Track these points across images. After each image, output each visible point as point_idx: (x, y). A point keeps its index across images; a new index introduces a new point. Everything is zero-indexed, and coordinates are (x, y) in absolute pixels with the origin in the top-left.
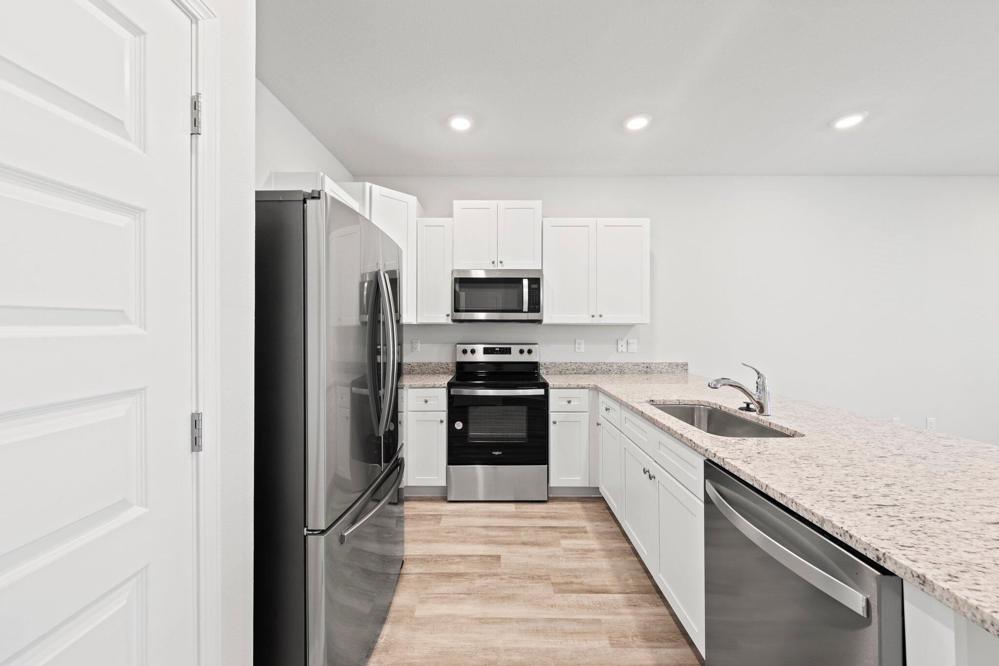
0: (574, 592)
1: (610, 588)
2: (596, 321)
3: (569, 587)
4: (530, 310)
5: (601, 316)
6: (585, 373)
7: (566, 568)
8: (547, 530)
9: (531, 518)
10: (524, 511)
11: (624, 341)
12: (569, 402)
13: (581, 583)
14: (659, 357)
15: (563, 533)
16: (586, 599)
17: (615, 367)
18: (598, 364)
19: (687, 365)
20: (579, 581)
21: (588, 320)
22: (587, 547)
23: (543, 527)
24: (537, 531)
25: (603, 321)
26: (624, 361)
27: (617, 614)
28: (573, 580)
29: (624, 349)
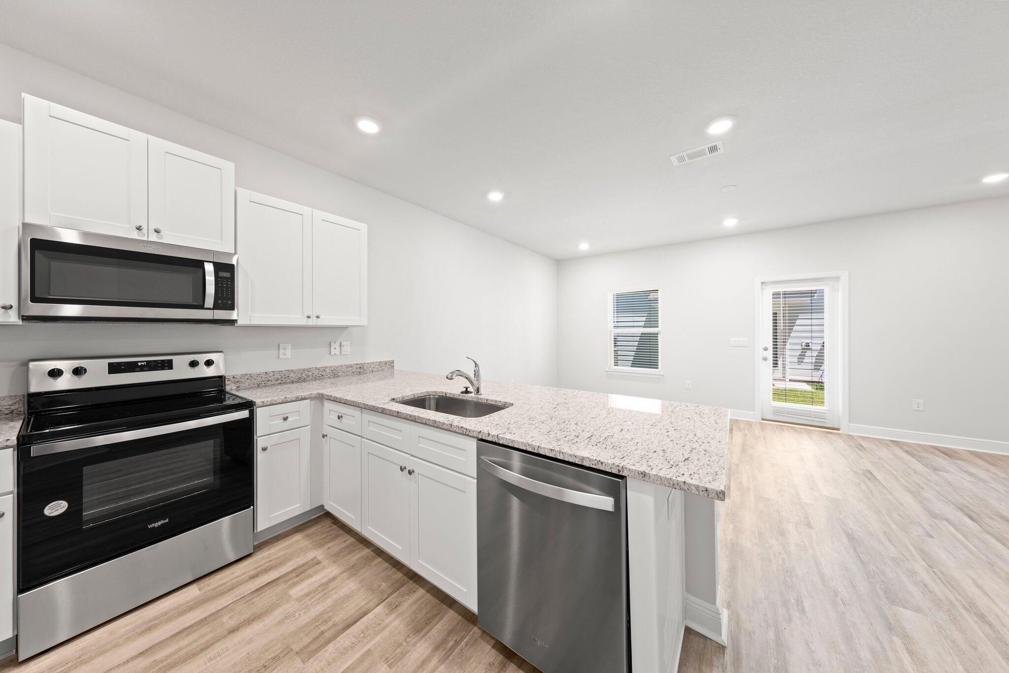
0: (328, 642)
1: (367, 607)
2: (312, 322)
3: (322, 640)
4: (216, 307)
5: (318, 317)
6: (293, 382)
7: (309, 620)
8: (264, 590)
9: (233, 589)
10: (216, 585)
11: (338, 344)
12: (285, 419)
13: (334, 625)
14: (372, 357)
15: (289, 580)
16: (345, 640)
17: (328, 371)
18: (309, 370)
19: (393, 362)
20: (330, 624)
21: (303, 322)
22: (324, 581)
23: (257, 590)
24: (251, 600)
25: (319, 323)
26: (337, 364)
27: (384, 629)
28: (323, 628)
29: (337, 351)
